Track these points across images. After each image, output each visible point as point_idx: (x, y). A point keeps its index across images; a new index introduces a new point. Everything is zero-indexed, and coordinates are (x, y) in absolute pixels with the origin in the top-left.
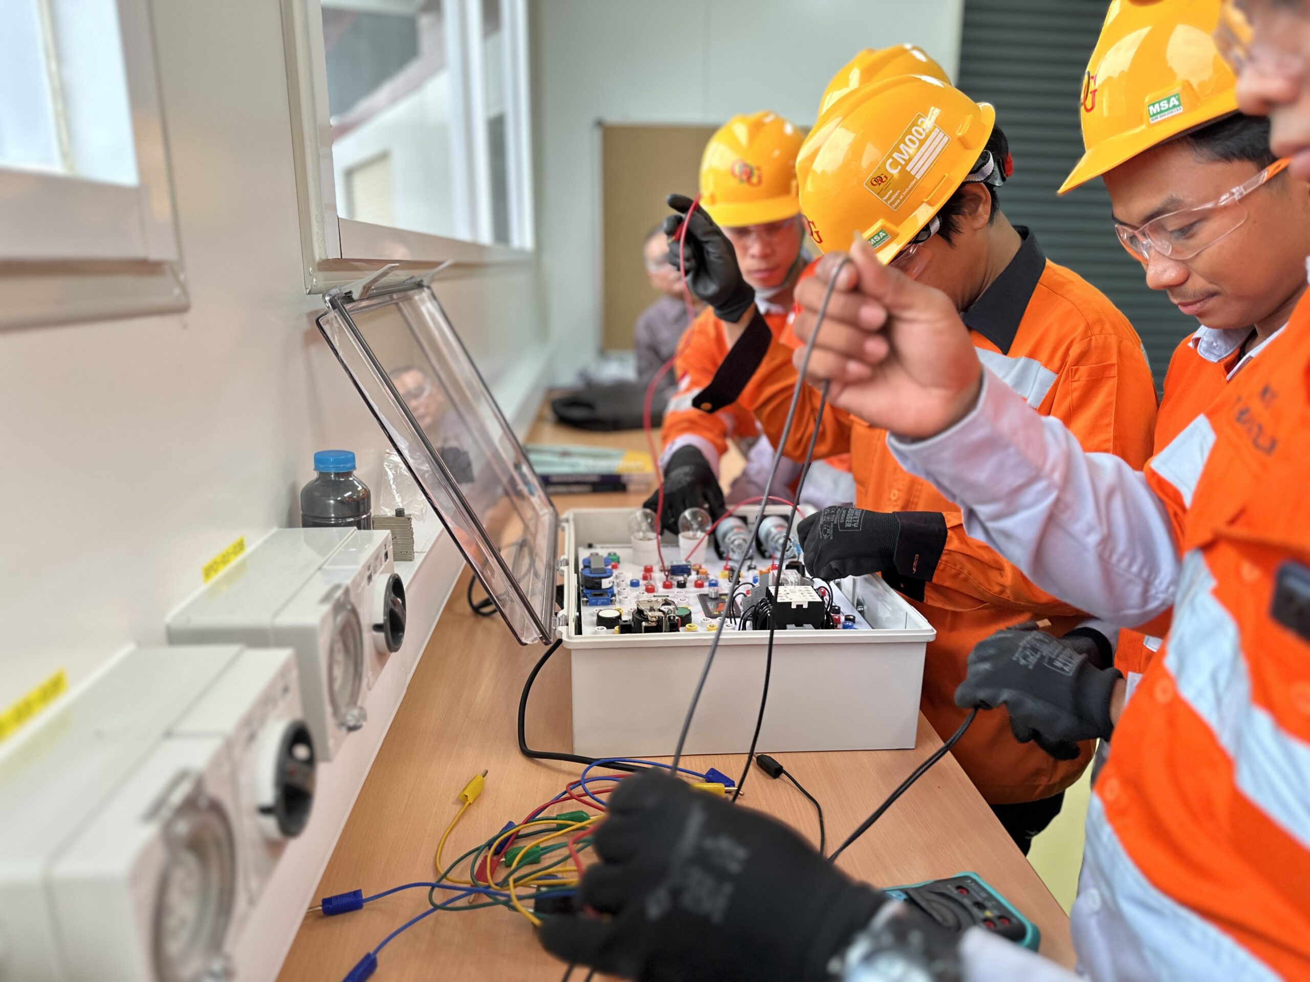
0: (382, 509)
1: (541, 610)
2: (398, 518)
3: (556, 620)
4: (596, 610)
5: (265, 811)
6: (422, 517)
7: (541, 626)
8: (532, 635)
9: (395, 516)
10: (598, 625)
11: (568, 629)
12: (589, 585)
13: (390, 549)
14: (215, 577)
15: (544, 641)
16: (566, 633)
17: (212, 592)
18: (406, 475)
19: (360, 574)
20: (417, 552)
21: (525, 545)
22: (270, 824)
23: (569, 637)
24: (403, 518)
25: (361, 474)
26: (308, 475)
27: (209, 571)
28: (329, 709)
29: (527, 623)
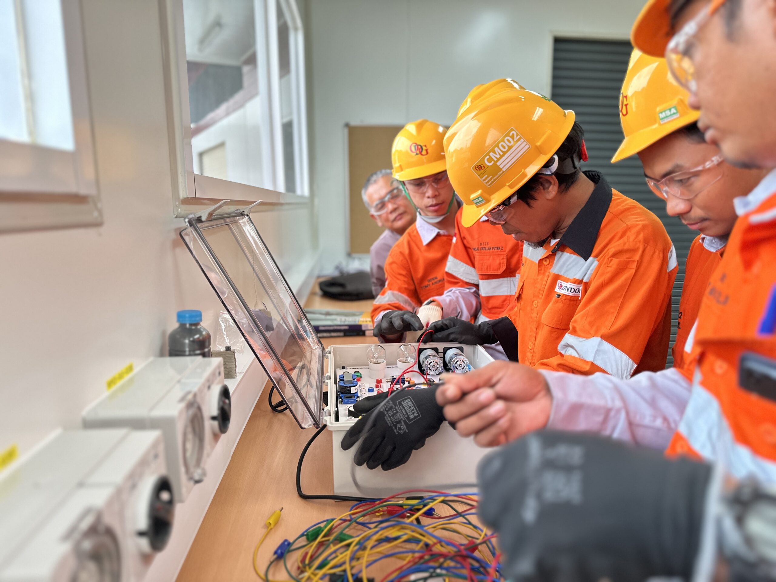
0: (217, 347)
1: (314, 406)
2: (227, 352)
3: (323, 413)
4: (348, 407)
5: (141, 534)
6: (241, 352)
7: (314, 416)
8: (308, 422)
9: (225, 351)
10: (349, 416)
11: (330, 418)
12: (343, 391)
13: (222, 369)
14: (114, 388)
15: (316, 426)
16: (329, 420)
17: (112, 396)
18: (232, 326)
19: (204, 385)
20: (238, 373)
21: (304, 368)
22: (144, 543)
23: (331, 423)
24: (230, 352)
25: (206, 325)
26: (173, 325)
27: (110, 384)
28: (183, 469)
29: (306, 416)
